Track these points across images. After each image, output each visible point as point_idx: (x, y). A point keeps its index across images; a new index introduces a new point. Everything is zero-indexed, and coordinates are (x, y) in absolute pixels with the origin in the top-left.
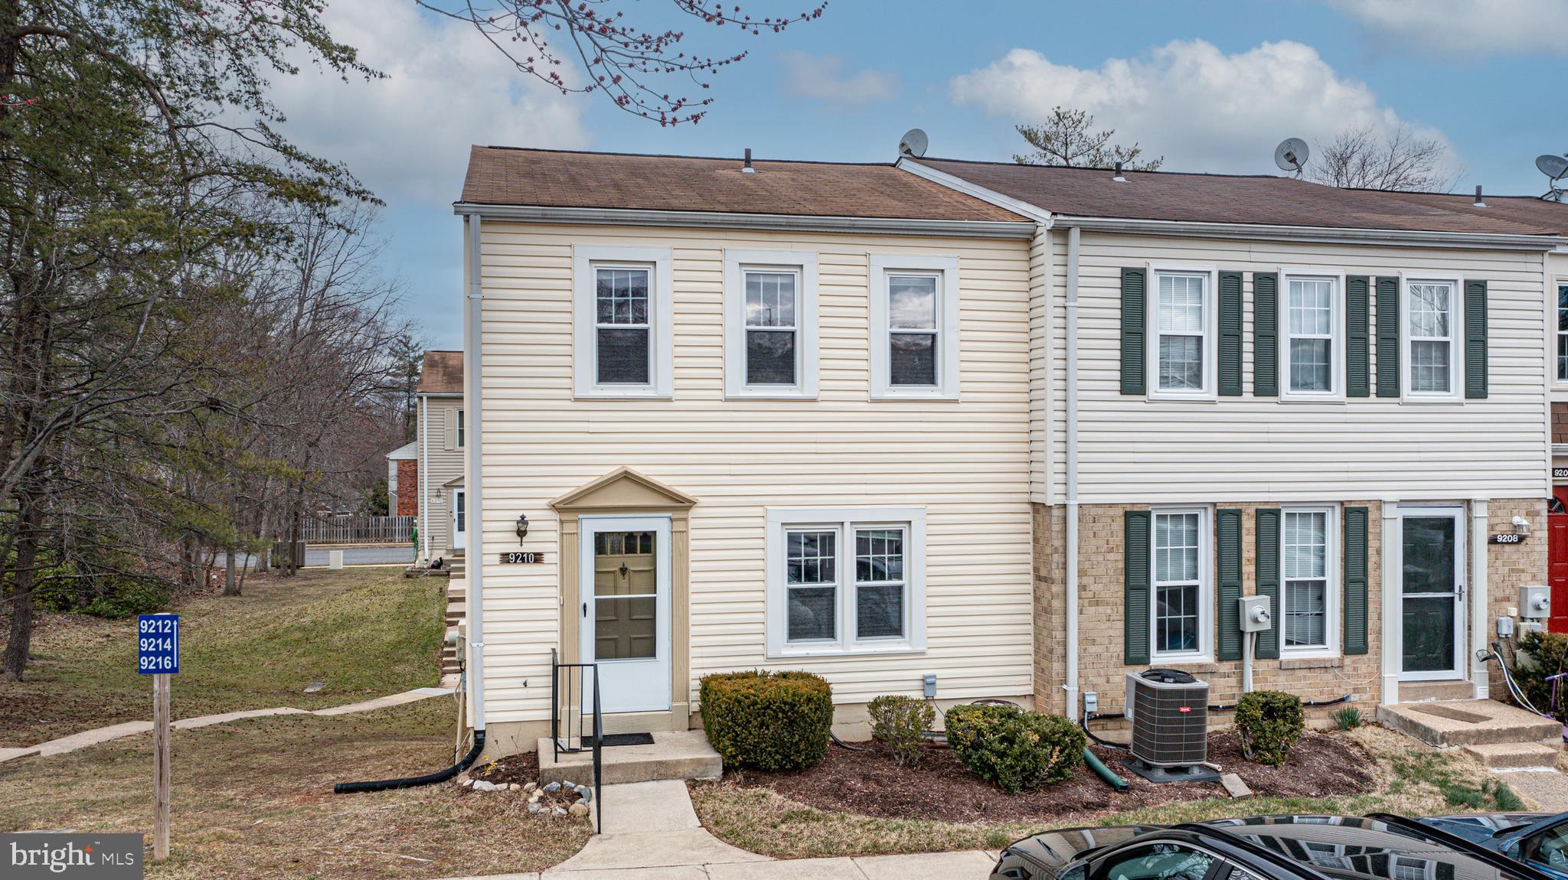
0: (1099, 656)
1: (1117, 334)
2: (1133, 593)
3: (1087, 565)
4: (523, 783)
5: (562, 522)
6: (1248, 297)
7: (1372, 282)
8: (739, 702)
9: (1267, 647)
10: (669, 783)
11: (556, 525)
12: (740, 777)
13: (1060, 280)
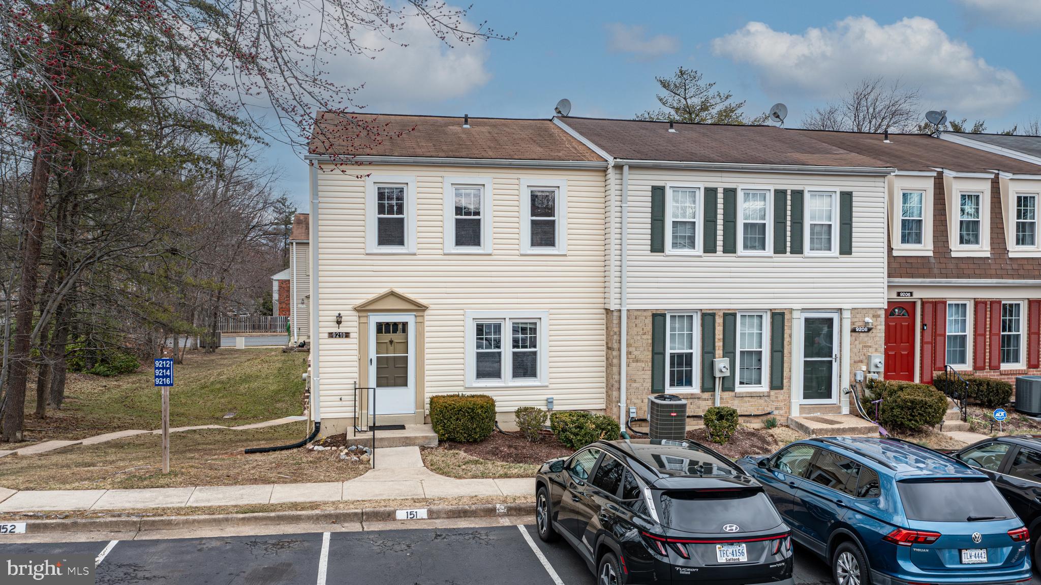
0: (638, 388)
1: (649, 220)
2: (656, 356)
3: (632, 341)
4: (338, 447)
5: (359, 317)
6: (720, 201)
7: (789, 192)
8: (446, 407)
9: (728, 385)
10: (411, 447)
11: (356, 318)
12: (447, 445)
13: (618, 193)
